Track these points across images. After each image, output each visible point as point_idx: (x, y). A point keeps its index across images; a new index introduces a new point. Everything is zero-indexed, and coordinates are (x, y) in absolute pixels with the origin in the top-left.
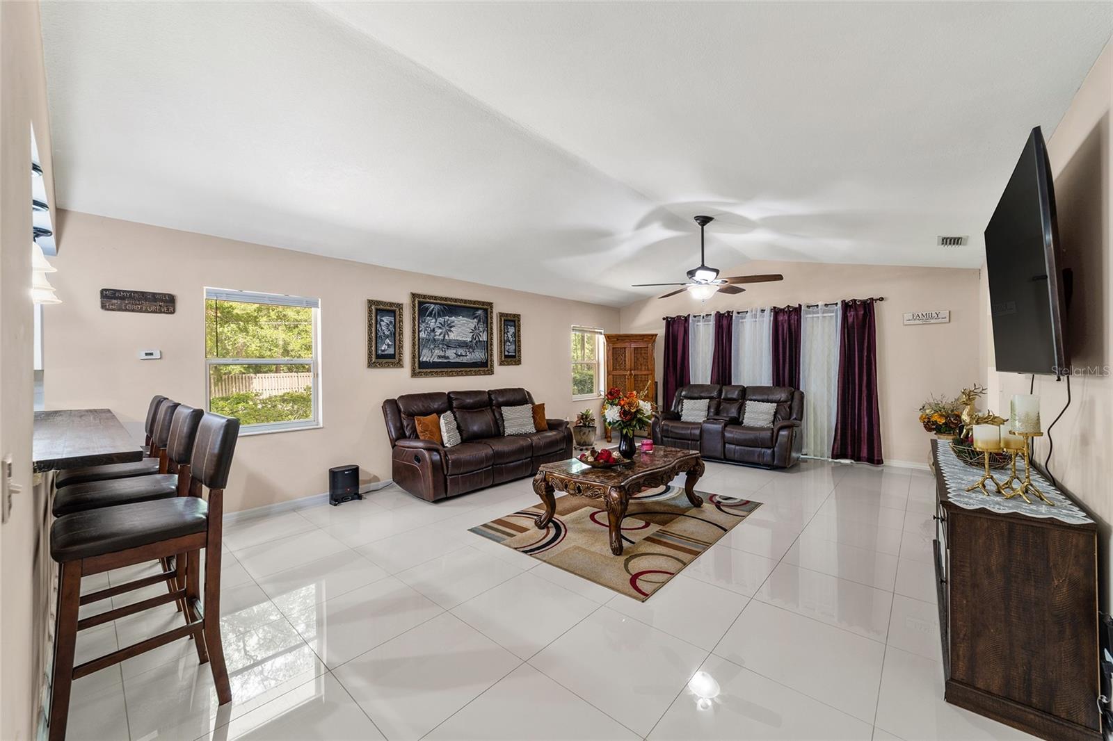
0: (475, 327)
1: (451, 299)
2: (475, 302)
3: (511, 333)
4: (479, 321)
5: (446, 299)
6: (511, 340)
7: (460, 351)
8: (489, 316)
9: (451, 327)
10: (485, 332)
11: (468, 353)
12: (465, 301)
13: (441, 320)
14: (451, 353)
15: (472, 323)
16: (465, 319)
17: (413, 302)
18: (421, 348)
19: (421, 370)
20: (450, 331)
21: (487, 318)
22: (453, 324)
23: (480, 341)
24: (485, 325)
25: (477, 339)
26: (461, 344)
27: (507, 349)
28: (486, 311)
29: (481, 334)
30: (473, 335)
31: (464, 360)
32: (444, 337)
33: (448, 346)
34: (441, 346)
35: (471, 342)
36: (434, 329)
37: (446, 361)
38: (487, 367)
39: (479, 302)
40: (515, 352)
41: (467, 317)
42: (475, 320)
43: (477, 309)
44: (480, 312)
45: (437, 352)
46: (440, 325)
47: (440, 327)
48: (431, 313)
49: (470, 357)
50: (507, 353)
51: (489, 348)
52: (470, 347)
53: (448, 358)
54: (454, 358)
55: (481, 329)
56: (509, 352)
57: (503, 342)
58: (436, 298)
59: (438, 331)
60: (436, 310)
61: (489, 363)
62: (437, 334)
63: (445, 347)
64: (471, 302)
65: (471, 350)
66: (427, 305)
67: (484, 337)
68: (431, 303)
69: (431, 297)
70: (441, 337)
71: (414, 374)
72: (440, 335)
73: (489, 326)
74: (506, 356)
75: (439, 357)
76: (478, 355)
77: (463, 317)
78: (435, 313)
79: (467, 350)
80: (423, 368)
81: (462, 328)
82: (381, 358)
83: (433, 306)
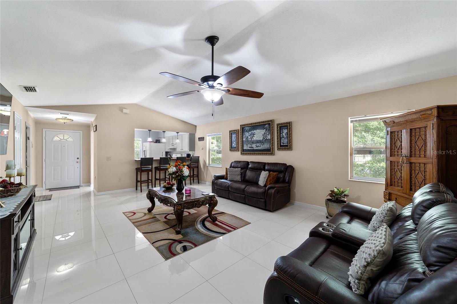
0: (264, 133)
1: (253, 123)
2: (263, 122)
3: (285, 133)
4: (266, 130)
5: (251, 124)
6: (285, 137)
7: (258, 144)
8: (271, 126)
9: (254, 135)
10: (270, 135)
11: (261, 145)
12: (259, 123)
13: (250, 133)
14: (254, 146)
15: (263, 131)
16: (260, 130)
17: (241, 128)
18: (244, 144)
19: (243, 153)
20: (254, 136)
21: (270, 128)
22: (255, 133)
23: (267, 139)
24: (269, 131)
25: (265, 138)
26: (258, 142)
27: (282, 142)
28: (269, 124)
29: (267, 136)
30: (263, 137)
31: (259, 148)
32: (251, 139)
33: (253, 143)
34: (250, 143)
35: (262, 140)
36: (248, 137)
37: (252, 149)
38: (270, 151)
39: (266, 121)
40: (288, 144)
41: (260, 129)
42: (265, 130)
43: (265, 125)
44: (267, 126)
45: (249, 145)
46: (250, 135)
47: (250, 136)
48: (247, 131)
49: (262, 147)
50: (282, 144)
51: (271, 142)
52: (262, 142)
53: (253, 148)
54: (255, 148)
55: (267, 134)
56: (283, 144)
57: (280, 138)
58: (248, 124)
59: (249, 137)
60: (248, 129)
61: (271, 149)
62: (249, 138)
63: (252, 143)
64: (262, 122)
65: (263, 144)
66: (245, 128)
67: (269, 137)
68: (246, 127)
69: (246, 125)
70: (250, 139)
71: (241, 154)
72: (250, 138)
73: (271, 132)
74: (281, 146)
75: (250, 147)
76: (266, 146)
77: (259, 129)
78: (248, 131)
79: (261, 144)
80: (244, 152)
81: (259, 134)
82: (232, 149)
83: (247, 128)
